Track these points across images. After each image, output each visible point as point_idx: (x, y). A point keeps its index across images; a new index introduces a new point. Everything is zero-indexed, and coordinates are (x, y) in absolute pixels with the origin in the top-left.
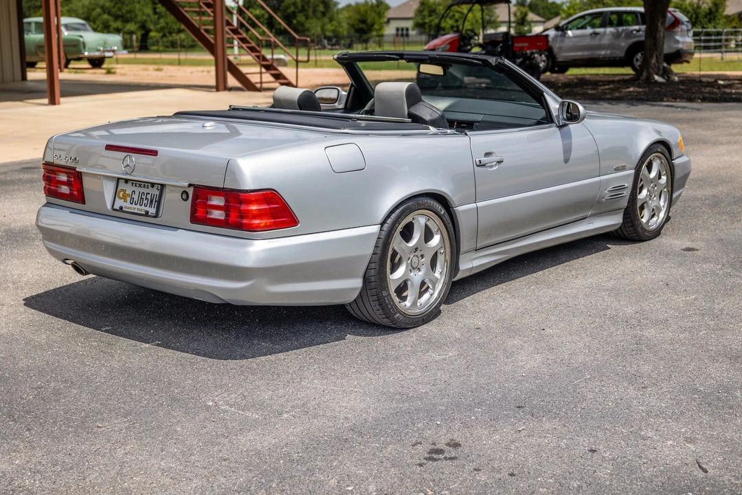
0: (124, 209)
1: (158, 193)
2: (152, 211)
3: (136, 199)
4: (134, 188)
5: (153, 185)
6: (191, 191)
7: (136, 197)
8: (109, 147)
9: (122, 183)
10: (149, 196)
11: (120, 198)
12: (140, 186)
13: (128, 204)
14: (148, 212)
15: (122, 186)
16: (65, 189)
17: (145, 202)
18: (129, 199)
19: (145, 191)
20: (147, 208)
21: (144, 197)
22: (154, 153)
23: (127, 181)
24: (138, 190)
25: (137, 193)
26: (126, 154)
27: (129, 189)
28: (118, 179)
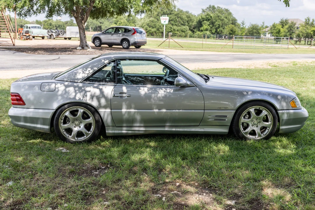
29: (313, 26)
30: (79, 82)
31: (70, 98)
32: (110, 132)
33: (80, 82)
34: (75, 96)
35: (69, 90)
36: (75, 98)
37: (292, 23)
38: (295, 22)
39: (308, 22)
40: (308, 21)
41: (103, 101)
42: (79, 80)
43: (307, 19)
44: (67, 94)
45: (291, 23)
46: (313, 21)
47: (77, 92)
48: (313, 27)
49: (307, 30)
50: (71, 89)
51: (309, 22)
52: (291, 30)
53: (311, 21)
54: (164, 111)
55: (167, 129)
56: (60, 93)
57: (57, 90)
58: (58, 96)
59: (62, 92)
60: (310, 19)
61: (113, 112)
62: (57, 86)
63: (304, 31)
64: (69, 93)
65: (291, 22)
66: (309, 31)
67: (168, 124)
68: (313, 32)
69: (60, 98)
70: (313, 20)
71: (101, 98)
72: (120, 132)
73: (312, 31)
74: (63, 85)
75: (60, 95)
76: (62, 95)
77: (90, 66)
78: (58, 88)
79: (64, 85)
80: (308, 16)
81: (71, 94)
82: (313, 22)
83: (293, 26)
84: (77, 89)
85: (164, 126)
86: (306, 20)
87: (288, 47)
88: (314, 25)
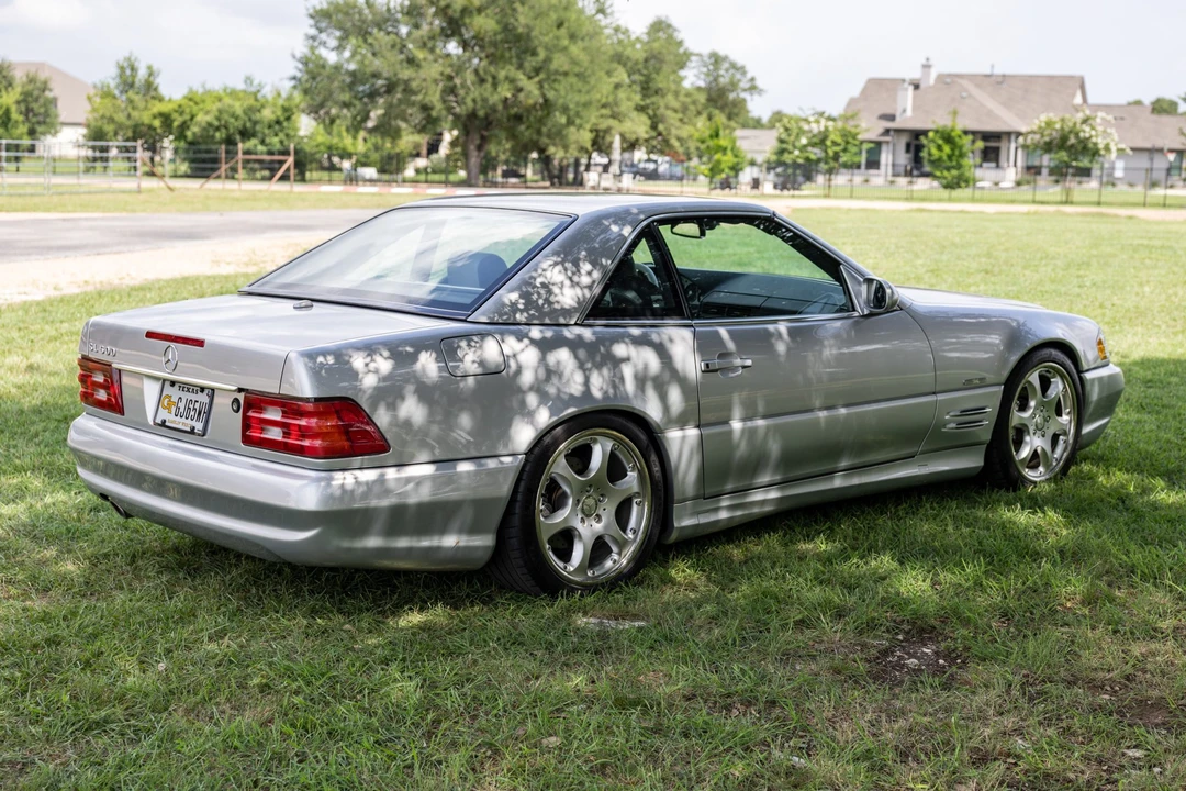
0: (167, 424)
1: (207, 400)
2: (199, 426)
3: (182, 410)
4: (181, 394)
5: (202, 389)
6: (241, 397)
7: (182, 405)
8: (150, 335)
9: (167, 384)
10: (197, 406)
11: (164, 408)
12: (188, 391)
13: (172, 417)
14: (194, 428)
15: (168, 390)
16: (102, 395)
17: (192, 413)
18: (173, 409)
19: (193, 397)
20: (194, 423)
21: (191, 407)
22: (200, 343)
23: (173, 383)
24: (186, 396)
25: (184, 401)
26: (168, 343)
27: (175, 393)
28: (164, 380)
29: (153, 93)
30: (573, 322)
31: (572, 399)
32: (688, 522)
33: (576, 324)
34: (587, 382)
35: (558, 363)
36: (587, 393)
37: (32, 80)
38: (42, 76)
39: (130, 80)
40: (128, 72)
41: (675, 396)
42: (570, 317)
43: (126, 64)
44: (555, 380)
45: (25, 79)
46: (151, 74)
47: (589, 365)
48: (153, 98)
49: (135, 114)
50: (563, 356)
51: (134, 76)
52: (32, 110)
53: (142, 73)
54: (843, 411)
55: (838, 482)
56: (527, 378)
57: (513, 364)
58: (524, 392)
59: (536, 372)
60: (136, 64)
61: (708, 436)
62: (507, 351)
63: (121, 117)
64: (560, 375)
65: (27, 76)
66: (146, 118)
67: (844, 464)
68: (162, 122)
69: (532, 400)
70: (150, 68)
71: (669, 383)
72: (712, 518)
73: (155, 117)
74: (526, 341)
75: (531, 388)
76: (537, 388)
77: (584, 253)
78: (514, 356)
79: (533, 342)
80: (131, 53)
81: (568, 381)
82: (152, 79)
83: (36, 93)
84: (582, 353)
85: (830, 473)
86: (122, 69)
87: (139, 186)
88: (156, 89)
